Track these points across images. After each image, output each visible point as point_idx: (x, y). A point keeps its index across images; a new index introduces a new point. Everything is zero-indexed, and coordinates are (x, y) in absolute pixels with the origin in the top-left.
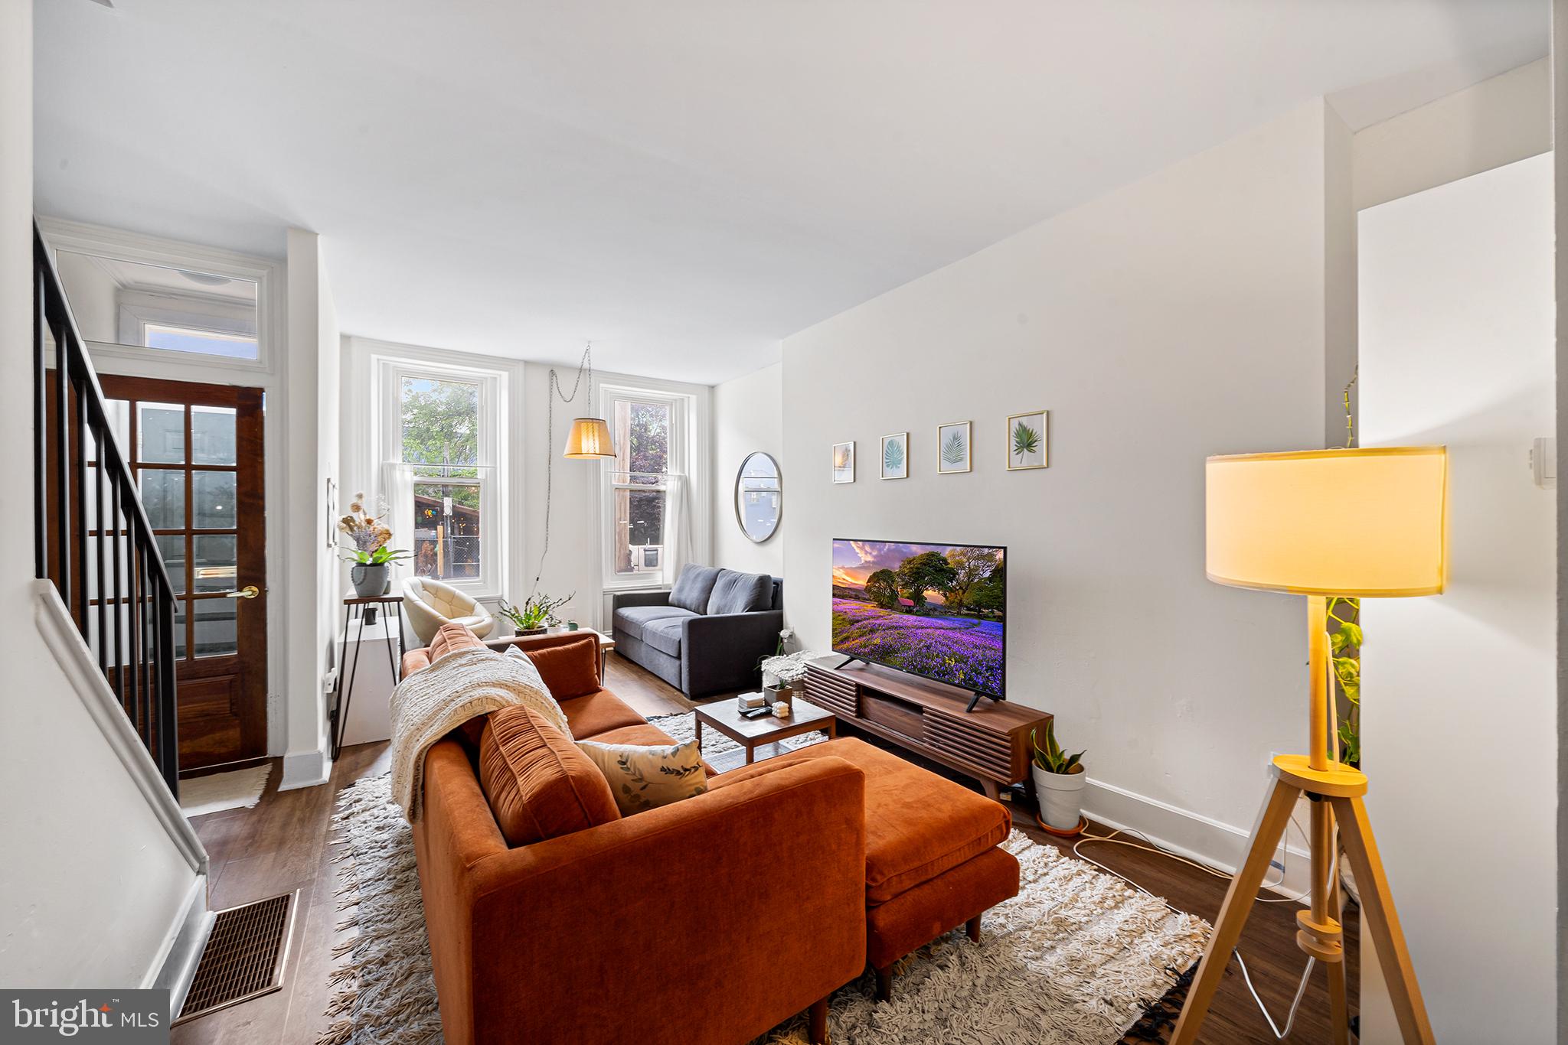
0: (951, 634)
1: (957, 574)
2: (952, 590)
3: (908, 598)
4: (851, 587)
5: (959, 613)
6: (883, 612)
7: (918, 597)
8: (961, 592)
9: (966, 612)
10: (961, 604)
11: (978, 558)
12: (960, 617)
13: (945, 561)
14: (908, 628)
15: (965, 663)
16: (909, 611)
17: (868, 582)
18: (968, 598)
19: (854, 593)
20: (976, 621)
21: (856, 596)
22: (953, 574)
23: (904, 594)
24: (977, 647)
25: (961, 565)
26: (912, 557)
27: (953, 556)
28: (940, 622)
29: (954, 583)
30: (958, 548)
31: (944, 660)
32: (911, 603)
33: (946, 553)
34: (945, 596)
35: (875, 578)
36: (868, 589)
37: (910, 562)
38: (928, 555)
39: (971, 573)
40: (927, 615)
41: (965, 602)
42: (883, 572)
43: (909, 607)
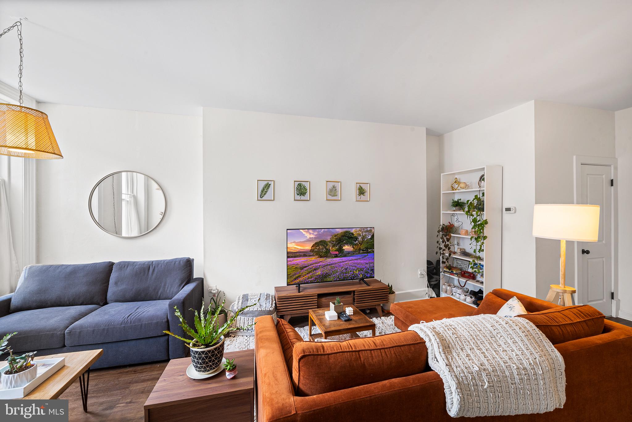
0: (356, 261)
1: (358, 238)
2: (356, 245)
3: (335, 251)
4: (301, 251)
5: (359, 253)
6: (321, 259)
7: (340, 250)
8: (360, 245)
9: (362, 252)
10: (360, 249)
11: (366, 232)
12: (360, 254)
13: (353, 234)
14: (335, 263)
15: (363, 271)
16: (336, 256)
17: (312, 247)
18: (362, 247)
19: (303, 254)
20: (366, 254)
21: (304, 255)
22: (356, 239)
23: (333, 250)
24: (367, 264)
25: (359, 235)
26: (337, 234)
27: (356, 232)
28: (351, 258)
29: (357, 242)
30: (358, 229)
31: (354, 272)
32: (337, 253)
33: (353, 231)
34: (353, 247)
35: (316, 244)
36: (312, 251)
37: (336, 236)
38: (344, 232)
39: (363, 238)
40: (345, 256)
41: (362, 248)
42: (321, 242)
43: (336, 254)
